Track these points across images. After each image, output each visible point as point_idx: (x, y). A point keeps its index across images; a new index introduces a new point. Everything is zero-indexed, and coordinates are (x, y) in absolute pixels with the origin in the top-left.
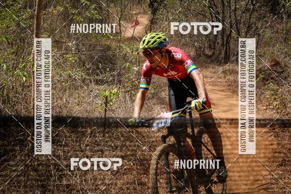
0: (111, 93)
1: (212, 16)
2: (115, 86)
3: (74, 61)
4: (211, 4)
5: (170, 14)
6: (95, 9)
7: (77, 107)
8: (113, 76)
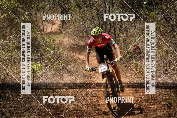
0: (36, 66)
1: (99, 19)
2: (39, 62)
3: (14, 47)
4: (98, 12)
5: (74, 18)
6: (28, 15)
7: (16, 75)
8: (38, 56)
